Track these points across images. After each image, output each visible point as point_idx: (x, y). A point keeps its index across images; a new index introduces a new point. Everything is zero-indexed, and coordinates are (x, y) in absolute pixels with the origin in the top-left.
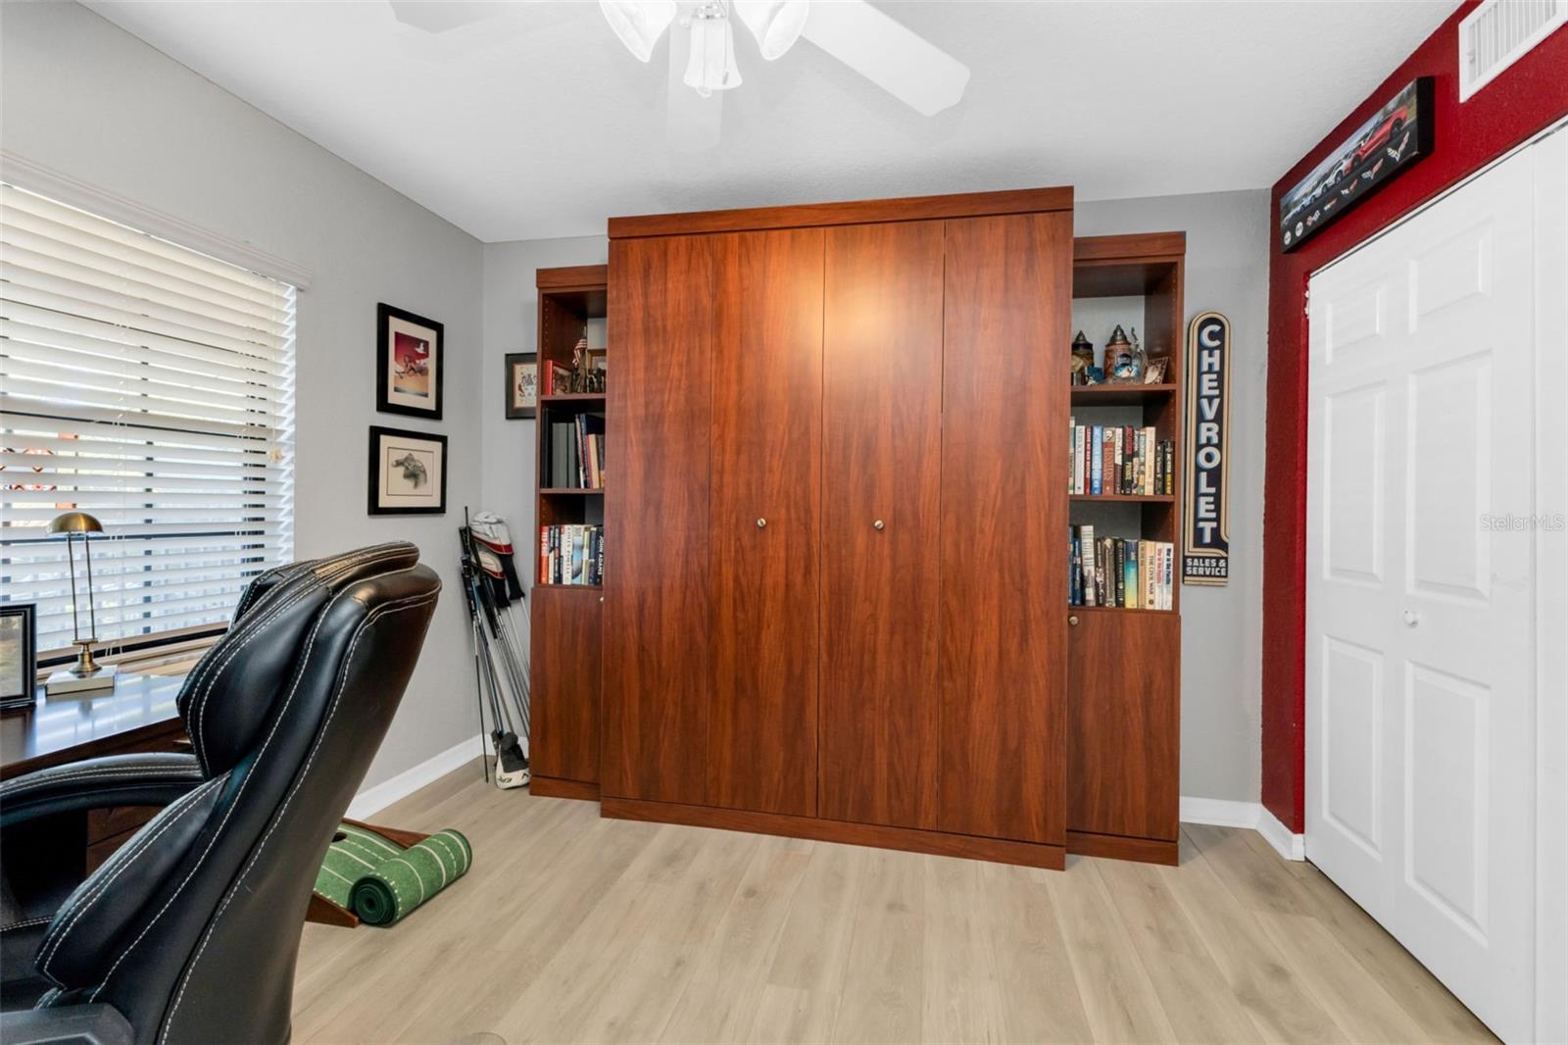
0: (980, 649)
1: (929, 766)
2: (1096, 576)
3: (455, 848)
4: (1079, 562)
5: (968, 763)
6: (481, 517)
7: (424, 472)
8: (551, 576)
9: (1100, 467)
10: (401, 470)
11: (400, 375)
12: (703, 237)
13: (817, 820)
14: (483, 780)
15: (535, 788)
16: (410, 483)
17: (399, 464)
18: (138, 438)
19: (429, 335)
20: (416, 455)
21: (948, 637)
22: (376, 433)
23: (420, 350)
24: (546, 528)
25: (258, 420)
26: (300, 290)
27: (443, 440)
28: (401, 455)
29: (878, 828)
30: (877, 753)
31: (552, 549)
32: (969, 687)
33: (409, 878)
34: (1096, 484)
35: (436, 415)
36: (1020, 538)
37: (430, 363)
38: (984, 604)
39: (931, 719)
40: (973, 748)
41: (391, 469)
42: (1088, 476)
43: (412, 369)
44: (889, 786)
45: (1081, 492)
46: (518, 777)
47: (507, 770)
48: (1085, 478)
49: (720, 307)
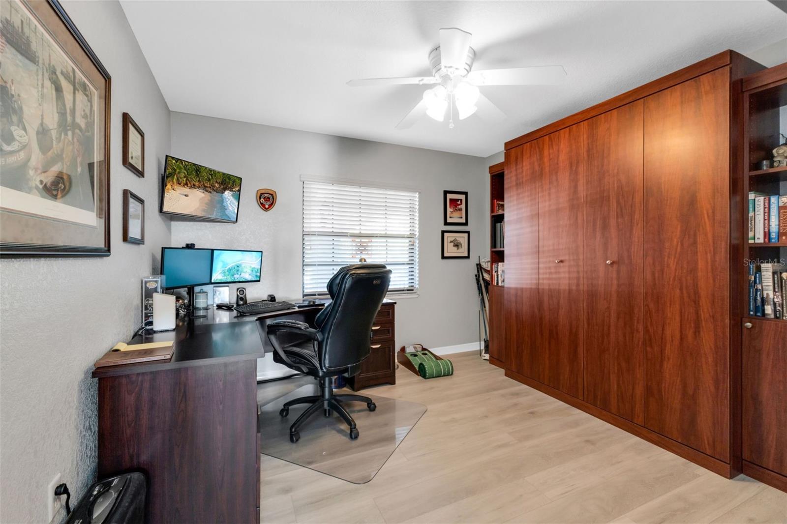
0: (668, 333)
1: (639, 390)
2: (774, 298)
3: (447, 365)
4: (760, 288)
5: (662, 396)
6: (483, 260)
7: (461, 244)
8: (496, 282)
9: (777, 223)
10: (452, 244)
11: (452, 213)
12: (536, 141)
13: (583, 402)
14: (479, 355)
15: (492, 361)
16: (456, 248)
17: (451, 242)
18: (384, 240)
19: (463, 197)
20: (457, 238)
21: (649, 324)
22: (443, 232)
23: (459, 203)
24: (494, 264)
25: (412, 232)
26: (419, 193)
27: (468, 232)
28: (452, 239)
29: (613, 415)
30: (611, 377)
31: (496, 272)
32: (662, 352)
33: (431, 367)
34: (774, 235)
35: (466, 224)
36: (693, 271)
37: (463, 206)
38: (670, 307)
39: (640, 366)
40: (665, 387)
41: (449, 244)
42: (767, 230)
43: (456, 209)
44: (618, 395)
45: (761, 241)
46: (487, 356)
47: (485, 353)
48: (765, 233)
49: (542, 169)
